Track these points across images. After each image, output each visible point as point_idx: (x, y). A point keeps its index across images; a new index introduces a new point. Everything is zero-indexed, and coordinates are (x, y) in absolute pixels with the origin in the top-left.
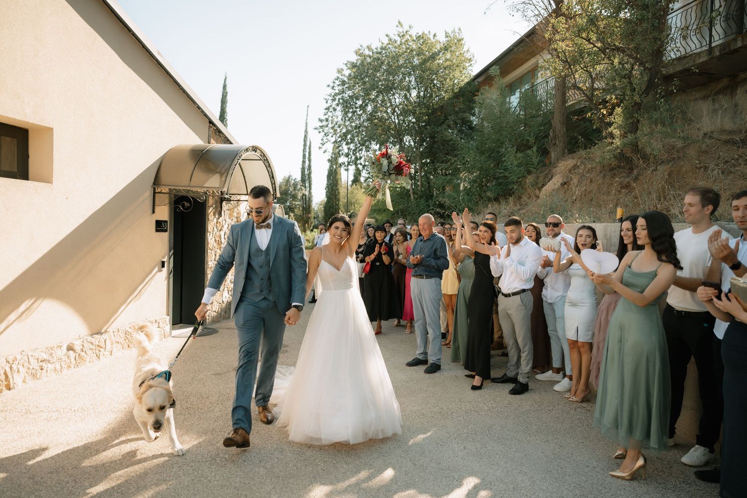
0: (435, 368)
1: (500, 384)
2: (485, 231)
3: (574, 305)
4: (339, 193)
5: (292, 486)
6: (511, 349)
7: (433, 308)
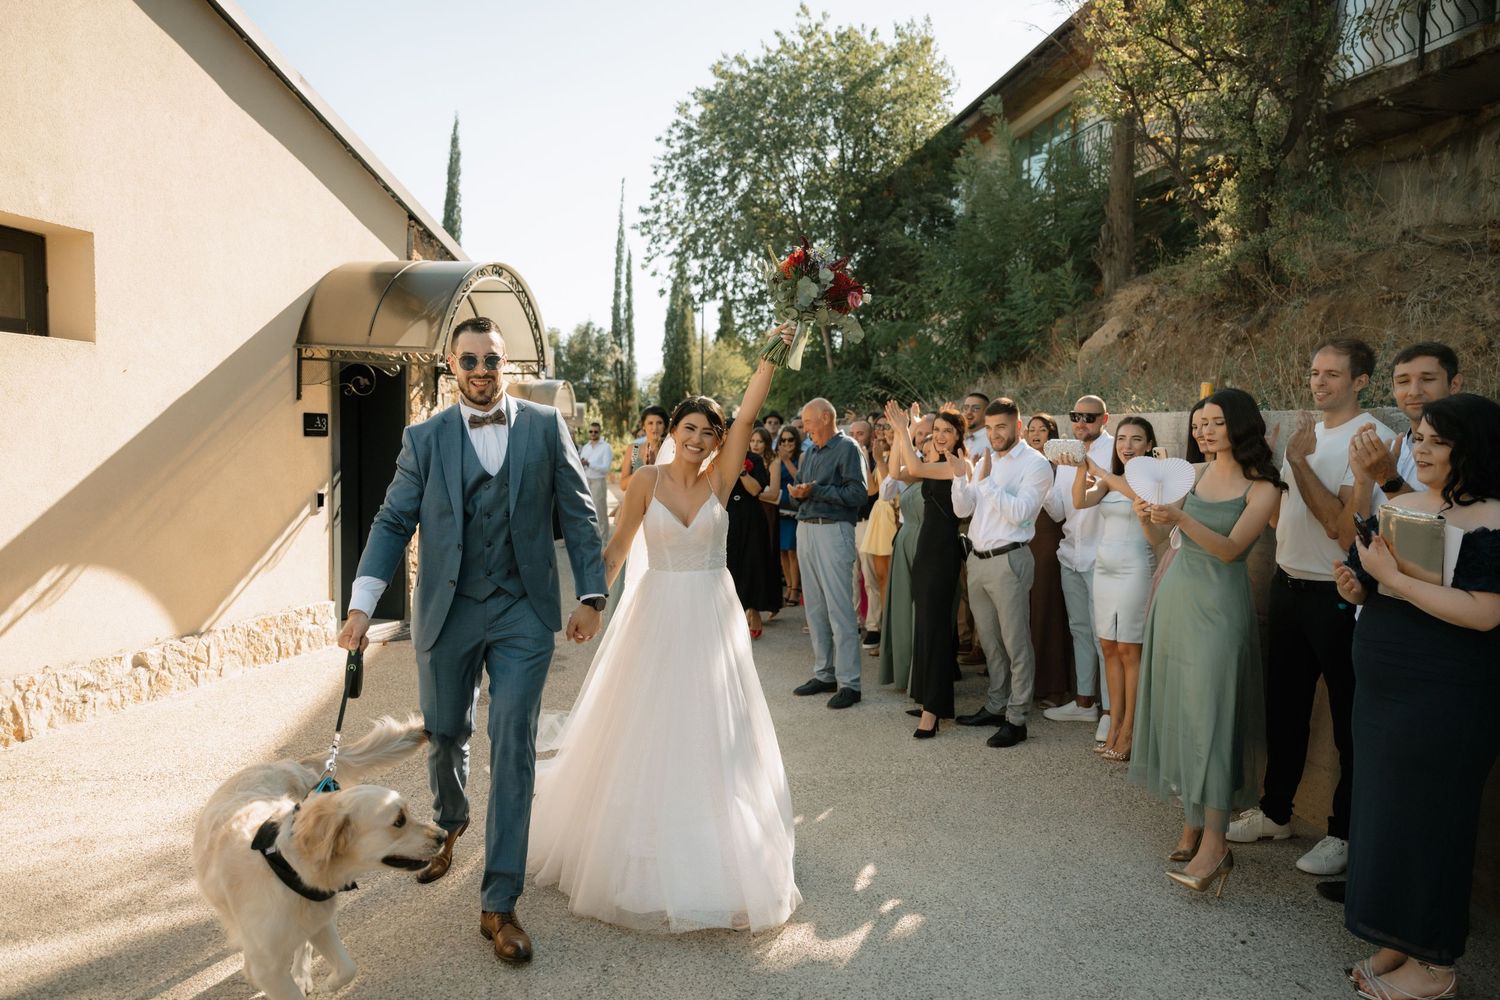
0: (849, 698)
1: (973, 727)
2: (947, 430)
3: (1109, 571)
4: (689, 357)
5: (548, 910)
6: (993, 660)
7: (838, 580)
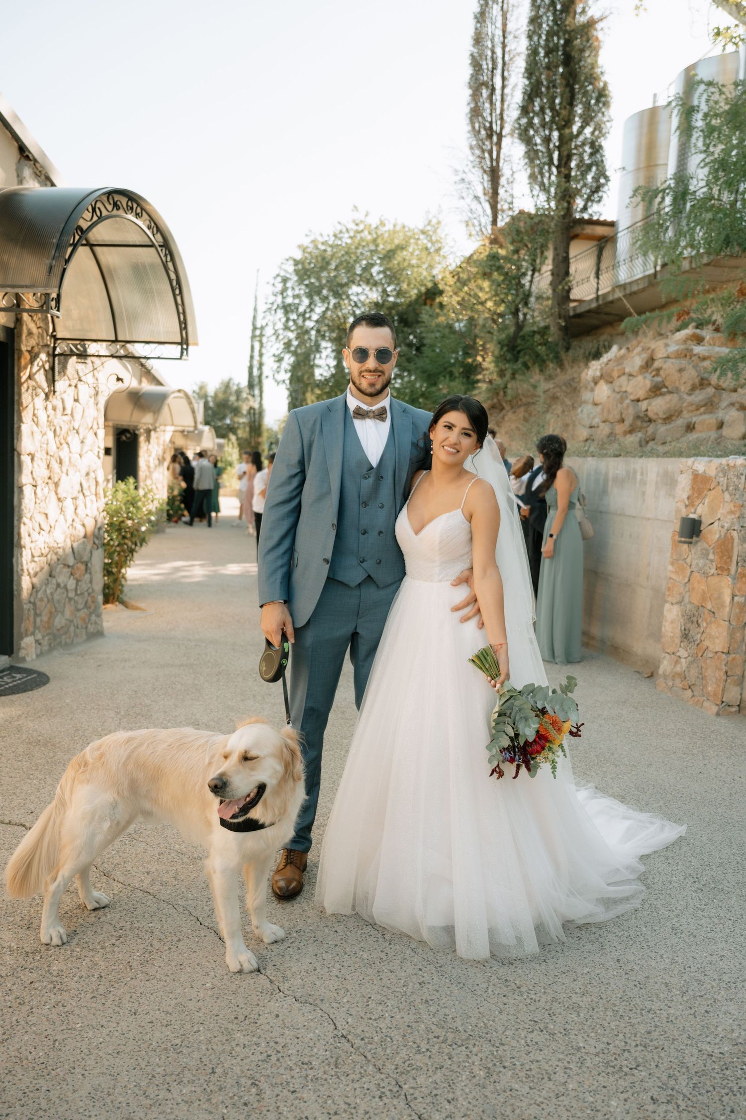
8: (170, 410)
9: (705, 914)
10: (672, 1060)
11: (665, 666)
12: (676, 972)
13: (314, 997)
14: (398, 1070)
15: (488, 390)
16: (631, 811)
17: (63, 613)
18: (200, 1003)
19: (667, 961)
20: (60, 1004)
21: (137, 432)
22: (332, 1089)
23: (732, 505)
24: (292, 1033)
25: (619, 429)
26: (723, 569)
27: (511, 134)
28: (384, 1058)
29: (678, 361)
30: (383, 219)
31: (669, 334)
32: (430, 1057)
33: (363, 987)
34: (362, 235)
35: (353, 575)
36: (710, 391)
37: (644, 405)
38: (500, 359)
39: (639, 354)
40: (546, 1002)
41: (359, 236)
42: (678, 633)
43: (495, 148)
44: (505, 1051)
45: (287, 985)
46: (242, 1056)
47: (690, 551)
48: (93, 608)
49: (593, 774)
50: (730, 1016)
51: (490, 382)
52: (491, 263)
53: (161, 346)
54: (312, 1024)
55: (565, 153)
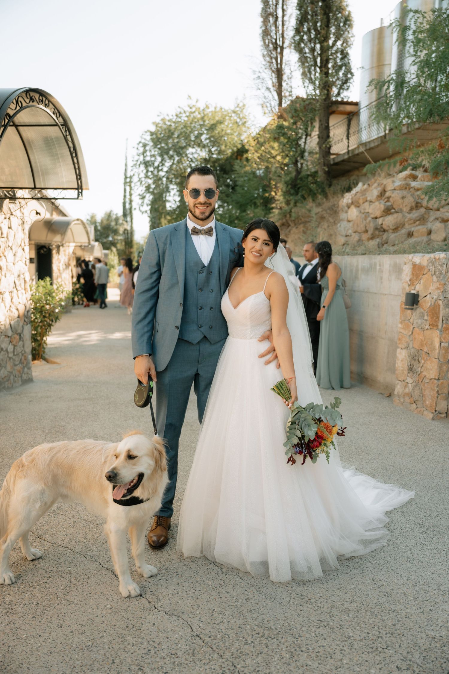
8: (72, 233)
9: (428, 548)
10: (410, 642)
11: (399, 389)
12: (410, 585)
13: (178, 611)
14: (234, 656)
15: (279, 214)
16: (379, 483)
17: (5, 367)
18: (103, 618)
19: (405, 579)
20: (12, 623)
21: (51, 247)
22: (191, 670)
23: (438, 284)
24: (164, 635)
25: (365, 237)
26: (433, 326)
27: (290, 47)
28: (224, 648)
29: (401, 192)
30: (207, 104)
31: (395, 174)
32: (254, 647)
33: (209, 603)
34: (194, 114)
35: (195, 336)
36: (422, 210)
37: (380, 221)
38: (286, 193)
39: (376, 188)
40: (328, 608)
41: (192, 116)
42: (406, 367)
43: (279, 56)
44: (302, 640)
45: (160, 604)
46: (132, 651)
47: (412, 314)
48: (25, 363)
49: (354, 460)
50: (445, 612)
51: (281, 208)
52: (279, 131)
53: (65, 191)
54: (177, 628)
55: (325, 58)
